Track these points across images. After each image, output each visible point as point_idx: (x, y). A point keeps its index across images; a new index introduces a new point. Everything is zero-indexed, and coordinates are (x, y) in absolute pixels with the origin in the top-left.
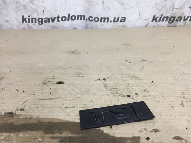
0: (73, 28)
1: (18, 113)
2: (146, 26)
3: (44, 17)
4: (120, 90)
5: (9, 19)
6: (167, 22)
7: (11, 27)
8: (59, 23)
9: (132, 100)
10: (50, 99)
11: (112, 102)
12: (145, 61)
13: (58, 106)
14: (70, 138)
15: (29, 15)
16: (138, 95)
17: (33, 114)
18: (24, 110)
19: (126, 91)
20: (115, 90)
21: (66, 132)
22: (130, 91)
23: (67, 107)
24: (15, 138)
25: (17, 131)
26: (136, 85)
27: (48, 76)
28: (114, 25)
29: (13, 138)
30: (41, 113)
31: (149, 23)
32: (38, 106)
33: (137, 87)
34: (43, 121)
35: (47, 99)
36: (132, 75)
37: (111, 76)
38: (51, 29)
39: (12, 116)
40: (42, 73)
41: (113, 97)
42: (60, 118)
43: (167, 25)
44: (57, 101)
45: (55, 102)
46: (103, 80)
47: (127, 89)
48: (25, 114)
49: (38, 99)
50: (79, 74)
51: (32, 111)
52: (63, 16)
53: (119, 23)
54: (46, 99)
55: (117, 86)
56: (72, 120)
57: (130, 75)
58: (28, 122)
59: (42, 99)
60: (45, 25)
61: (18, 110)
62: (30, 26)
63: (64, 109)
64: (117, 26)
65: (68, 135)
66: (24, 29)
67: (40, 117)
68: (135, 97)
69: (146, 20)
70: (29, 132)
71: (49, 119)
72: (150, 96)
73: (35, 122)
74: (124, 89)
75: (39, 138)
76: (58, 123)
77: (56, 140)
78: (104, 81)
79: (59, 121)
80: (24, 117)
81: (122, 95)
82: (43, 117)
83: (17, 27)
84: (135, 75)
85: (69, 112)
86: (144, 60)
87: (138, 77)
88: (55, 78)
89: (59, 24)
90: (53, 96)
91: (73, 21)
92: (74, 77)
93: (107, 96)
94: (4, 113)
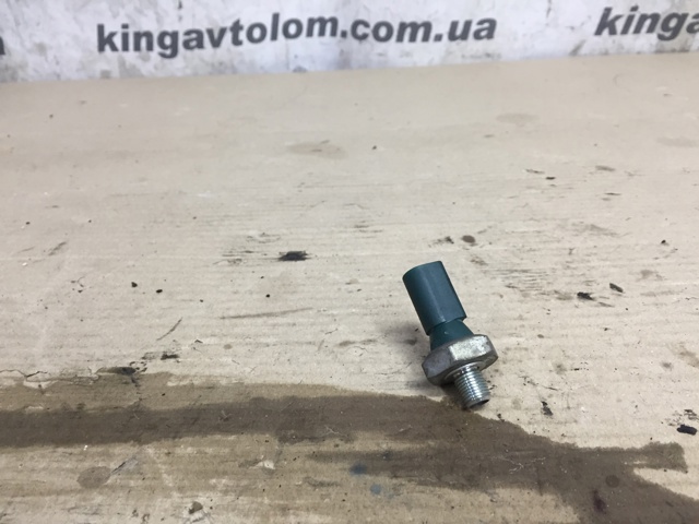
0: (292, 67)
1: (154, 367)
2: (575, 52)
3: (181, 28)
4: (542, 274)
5: (46, 40)
6: (653, 37)
7: (58, 69)
8: (240, 48)
9: (604, 308)
10: (269, 315)
11: (521, 318)
12: (611, 170)
13: (309, 338)
14: (388, 455)
15: (125, 21)
16: (620, 290)
17: (218, 371)
18: (175, 356)
19: (567, 280)
20: (523, 276)
21: (367, 435)
22: (583, 279)
23: (345, 344)
24: (164, 463)
25: (166, 437)
26: (605, 256)
27: (241, 233)
28: (449, 53)
29: (154, 462)
30: (245, 364)
31: (583, 42)
32: (229, 340)
33: (608, 263)
34: (264, 393)
35: (258, 316)
36: (576, 221)
37: (490, 227)
38: (211, 74)
39: (133, 381)
40: (215, 223)
41: (521, 302)
42: (329, 382)
43: (654, 49)
44: (301, 320)
45: (294, 324)
46: (463, 242)
47: (569, 272)
48: (185, 372)
49: (220, 315)
50: (365, 224)
51: (208, 360)
52: (254, 21)
53: (472, 45)
54: (254, 316)
55: (524, 261)
56: (379, 390)
57: (567, 220)
58: (205, 402)
59: (239, 317)
60: (185, 58)
61: (151, 359)
62: (127, 64)
63: (335, 350)
64: (463, 56)
65: (378, 445)
66: (106, 75)
67: (247, 382)
68: (612, 297)
69: (572, 28)
70: (218, 437)
71: (285, 386)
72: (670, 292)
73: (230, 398)
74: (558, 273)
75: (265, 459)
76: (326, 399)
77: (333, 465)
78: (467, 245)
79: (329, 394)
80: (182, 383)
81: (556, 292)
82: (260, 381)
83: (78, 70)
84: (590, 221)
85: (358, 359)
86: (605, 169)
87: (601, 226)
88: (269, 241)
89: (241, 54)
90: (279, 304)
91: (291, 41)
92: (344, 235)
93: (499, 298)
94: (99, 371)
